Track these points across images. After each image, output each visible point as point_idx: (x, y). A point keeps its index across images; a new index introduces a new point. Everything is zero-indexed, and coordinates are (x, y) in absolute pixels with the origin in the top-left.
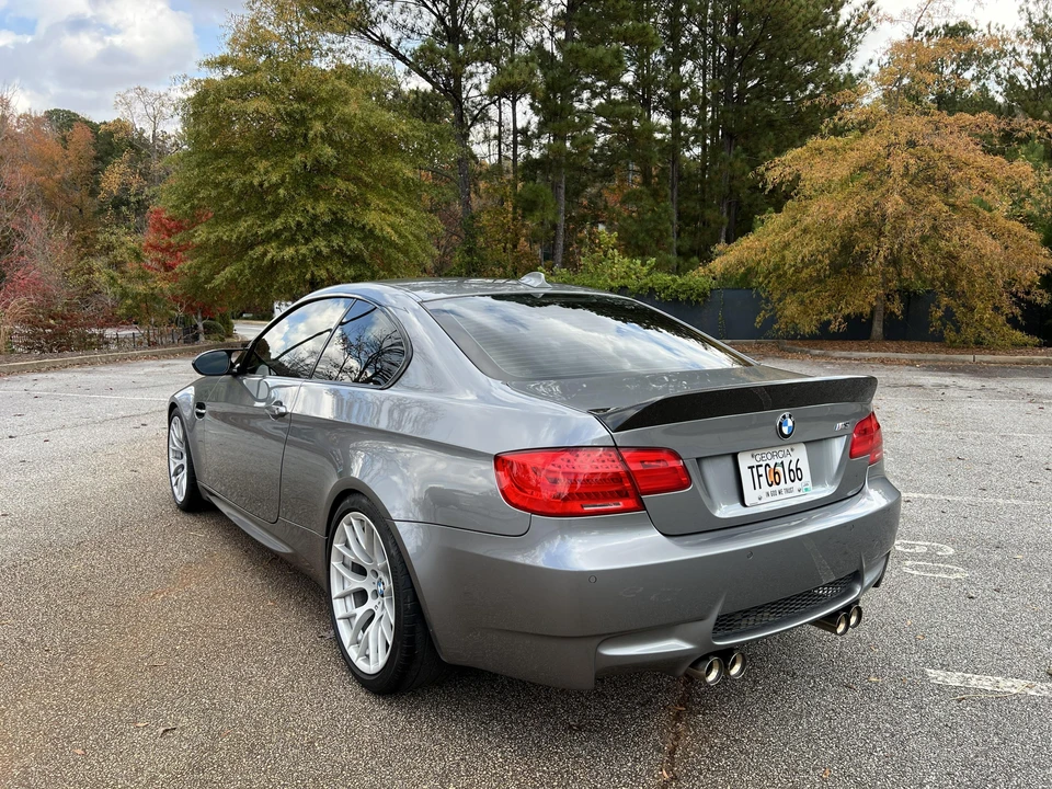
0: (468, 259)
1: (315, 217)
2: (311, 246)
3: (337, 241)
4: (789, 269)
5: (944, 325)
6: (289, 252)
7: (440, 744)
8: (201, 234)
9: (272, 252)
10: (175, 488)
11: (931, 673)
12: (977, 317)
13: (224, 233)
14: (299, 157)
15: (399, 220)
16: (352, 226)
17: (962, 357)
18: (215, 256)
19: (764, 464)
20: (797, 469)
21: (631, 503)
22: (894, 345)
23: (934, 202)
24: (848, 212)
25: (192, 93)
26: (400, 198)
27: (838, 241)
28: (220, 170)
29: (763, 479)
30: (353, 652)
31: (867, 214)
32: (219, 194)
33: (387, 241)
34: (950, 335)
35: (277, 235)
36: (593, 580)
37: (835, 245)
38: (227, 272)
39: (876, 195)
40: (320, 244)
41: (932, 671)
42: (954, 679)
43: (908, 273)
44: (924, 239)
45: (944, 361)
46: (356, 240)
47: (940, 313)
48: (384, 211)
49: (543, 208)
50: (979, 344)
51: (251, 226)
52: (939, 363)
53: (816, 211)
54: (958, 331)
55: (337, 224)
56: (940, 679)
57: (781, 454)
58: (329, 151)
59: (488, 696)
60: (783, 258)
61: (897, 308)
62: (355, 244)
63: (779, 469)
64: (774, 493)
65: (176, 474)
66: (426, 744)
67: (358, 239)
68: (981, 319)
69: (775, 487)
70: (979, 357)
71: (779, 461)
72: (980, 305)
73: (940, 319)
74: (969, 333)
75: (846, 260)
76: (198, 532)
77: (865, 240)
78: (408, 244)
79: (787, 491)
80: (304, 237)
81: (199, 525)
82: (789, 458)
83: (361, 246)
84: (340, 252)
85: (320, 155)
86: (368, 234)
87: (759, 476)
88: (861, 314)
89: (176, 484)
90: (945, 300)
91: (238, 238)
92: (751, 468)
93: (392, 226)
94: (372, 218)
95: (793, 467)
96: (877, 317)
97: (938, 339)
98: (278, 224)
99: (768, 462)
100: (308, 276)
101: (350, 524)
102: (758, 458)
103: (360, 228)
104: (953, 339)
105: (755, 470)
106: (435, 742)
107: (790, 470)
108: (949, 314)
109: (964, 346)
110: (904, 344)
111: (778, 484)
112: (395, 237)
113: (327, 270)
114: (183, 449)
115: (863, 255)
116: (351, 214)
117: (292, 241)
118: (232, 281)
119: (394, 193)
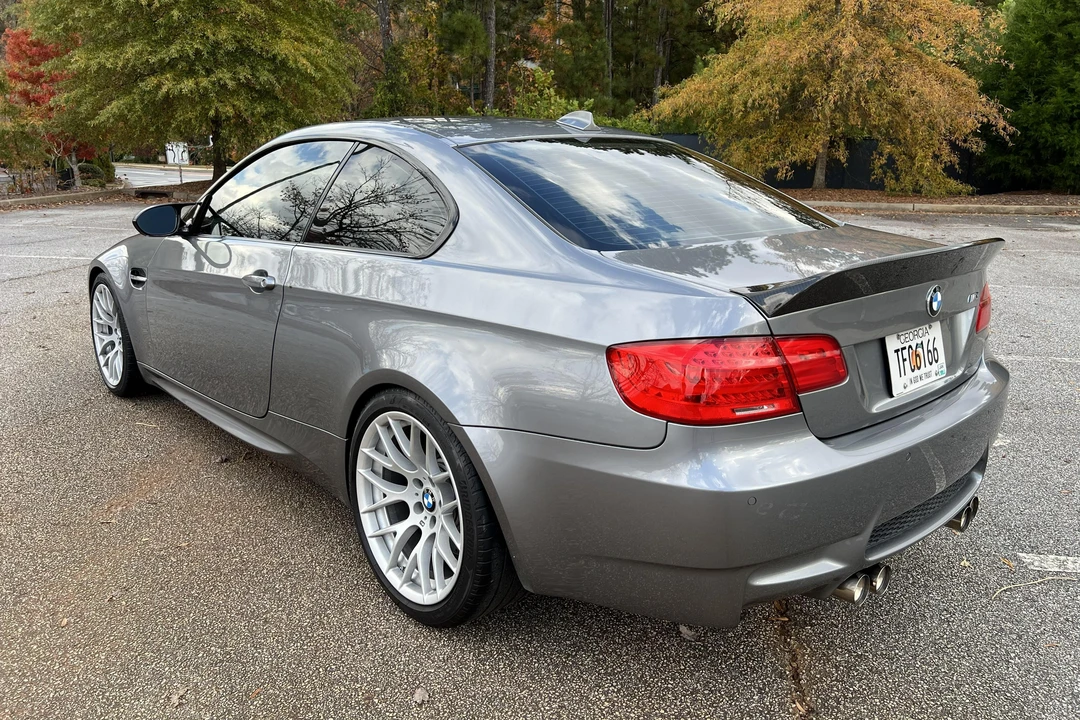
0: (390, 96)
1: (217, 45)
2: (214, 78)
3: (244, 73)
4: (737, 113)
5: (885, 173)
6: (187, 85)
7: (528, 688)
8: (78, 60)
9: (167, 84)
10: (104, 369)
11: (1026, 558)
12: (918, 164)
13: (107, 58)
15: (315, 50)
16: (260, 56)
17: (902, 205)
18: (98, 88)
19: (907, 346)
20: (934, 349)
21: (787, 403)
22: (837, 193)
23: (883, 46)
24: (799, 54)
26: (315, 25)
27: (788, 84)
29: (907, 363)
30: (394, 579)
31: (817, 57)
32: (98, 13)
33: (302, 75)
34: (890, 182)
35: (172, 64)
36: (752, 501)
37: (784, 88)
38: (114, 107)
39: (827, 36)
40: (224, 75)
41: (1024, 555)
42: (1051, 563)
43: (855, 120)
44: (872, 84)
45: (886, 210)
46: (266, 73)
47: (883, 161)
48: (297, 39)
49: (473, 42)
50: (917, 192)
51: (140, 53)
52: (881, 212)
53: (768, 50)
54: (897, 179)
55: (243, 53)
56: (1036, 564)
59: (563, 619)
60: (730, 101)
61: (842, 155)
62: (265, 76)
63: (920, 351)
64: (916, 380)
65: (104, 352)
66: (510, 690)
67: (268, 71)
68: (922, 167)
69: (916, 372)
70: (918, 206)
71: (919, 341)
72: (921, 154)
73: (881, 167)
74: (907, 181)
75: (795, 105)
76: (143, 423)
77: (814, 82)
78: (325, 78)
79: (927, 375)
80: (204, 68)
81: (142, 413)
82: (927, 337)
83: (272, 79)
84: (248, 86)
86: (280, 66)
87: (904, 360)
88: (807, 161)
89: (106, 364)
90: (888, 149)
91: (124, 67)
92: (897, 351)
93: (307, 56)
94: (283, 48)
95: (931, 348)
96: (819, 165)
97: (879, 187)
98: (174, 50)
99: (910, 343)
100: (212, 113)
101: (387, 426)
102: (903, 339)
103: (269, 59)
104: (893, 187)
105: (900, 353)
106: (521, 686)
107: (929, 351)
108: (891, 160)
109: (903, 194)
110: (846, 192)
111: (919, 368)
112: (311, 70)
113: (234, 106)
114: (114, 324)
115: (812, 101)
116: (258, 42)
117: (191, 72)
118: (121, 117)
119: (307, 19)
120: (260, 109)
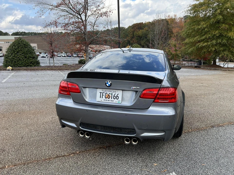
1: (214, 35)
2: (212, 42)
3: (219, 41)
6: (206, 44)
8: (187, 41)
9: (201, 44)
13: (191, 40)
14: (212, 20)
19: (105, 93)
20: (117, 96)
25: (190, 8)
28: (193, 25)
29: (104, 96)
35: (204, 40)
38: (191, 49)
40: (214, 42)
51: (198, 38)
57: (112, 91)
58: (221, 17)
62: (224, 41)
63: (111, 95)
64: (107, 100)
67: (226, 40)
69: (107, 99)
71: (111, 93)
79: (111, 101)
80: (210, 40)
82: (115, 93)
83: (226, 42)
84: (220, 43)
85: (218, 19)
86: (229, 38)
87: (103, 95)
91: (194, 41)
92: (101, 93)
95: (116, 95)
98: (204, 37)
99: (107, 92)
100: (210, 50)
102: (104, 91)
103: (227, 37)
105: (102, 94)
107: (114, 96)
111: (109, 98)
113: (215, 48)
116: (226, 33)
117: (208, 42)
118: (192, 51)
120: (221, 49)
